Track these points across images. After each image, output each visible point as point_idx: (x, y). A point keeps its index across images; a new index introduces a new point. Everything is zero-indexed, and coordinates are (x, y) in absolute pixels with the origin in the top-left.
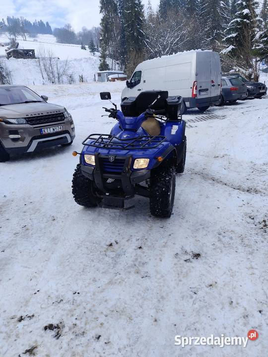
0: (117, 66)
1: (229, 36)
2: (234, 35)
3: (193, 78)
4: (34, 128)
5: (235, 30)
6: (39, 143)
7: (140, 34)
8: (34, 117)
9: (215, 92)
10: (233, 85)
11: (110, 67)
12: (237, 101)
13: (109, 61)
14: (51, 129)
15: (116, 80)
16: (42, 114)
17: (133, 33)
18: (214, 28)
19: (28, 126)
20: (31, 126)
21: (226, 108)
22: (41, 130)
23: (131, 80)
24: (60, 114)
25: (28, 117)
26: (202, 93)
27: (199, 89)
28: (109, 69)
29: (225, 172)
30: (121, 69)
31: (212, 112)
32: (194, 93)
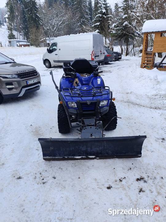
0: (21, 36)
1: (96, 24)
2: (98, 24)
3: (92, 49)
4: (23, 80)
5: (99, 21)
6: (26, 90)
7: (37, 16)
8: (22, 73)
9: (102, 58)
10: (108, 53)
11: (16, 37)
12: (109, 62)
13: (15, 33)
14: (32, 81)
15: (22, 46)
16: (25, 71)
17: (32, 16)
18: (81, 17)
19: (19, 79)
20: (21, 79)
21: (106, 66)
22: (27, 82)
23: (50, 48)
24: (34, 71)
25: (18, 73)
26: (96, 58)
27: (95, 55)
28: (15, 39)
29: (138, 100)
30: (24, 39)
31: (101, 69)
32: (93, 58)
